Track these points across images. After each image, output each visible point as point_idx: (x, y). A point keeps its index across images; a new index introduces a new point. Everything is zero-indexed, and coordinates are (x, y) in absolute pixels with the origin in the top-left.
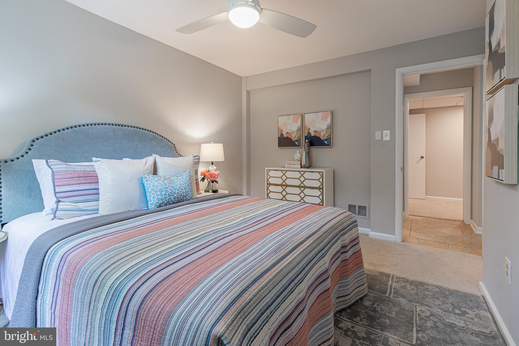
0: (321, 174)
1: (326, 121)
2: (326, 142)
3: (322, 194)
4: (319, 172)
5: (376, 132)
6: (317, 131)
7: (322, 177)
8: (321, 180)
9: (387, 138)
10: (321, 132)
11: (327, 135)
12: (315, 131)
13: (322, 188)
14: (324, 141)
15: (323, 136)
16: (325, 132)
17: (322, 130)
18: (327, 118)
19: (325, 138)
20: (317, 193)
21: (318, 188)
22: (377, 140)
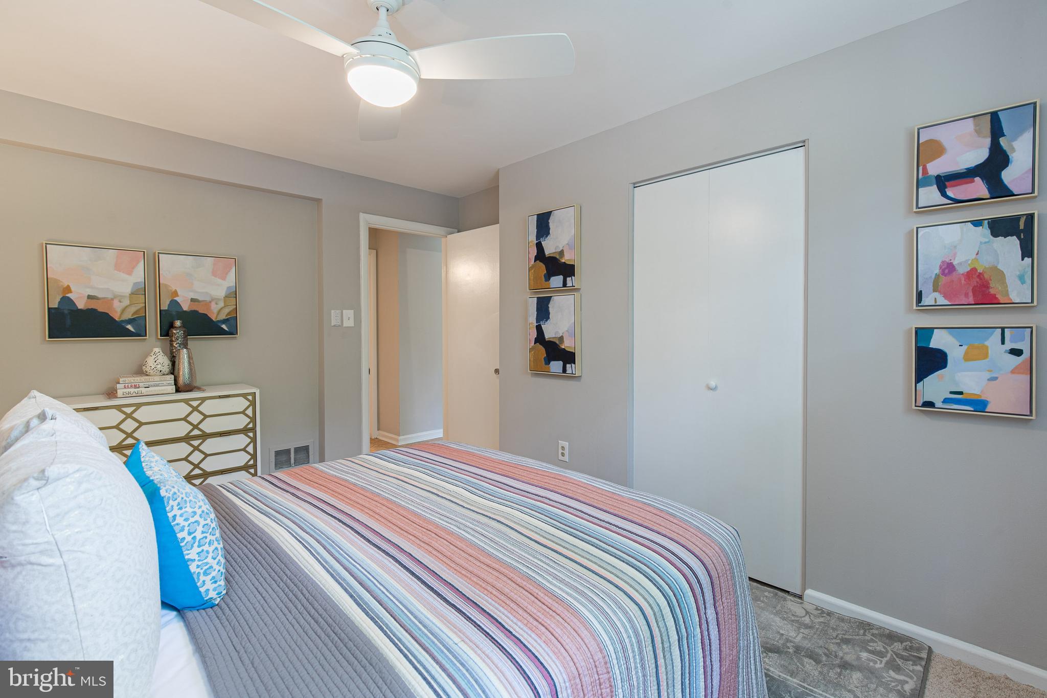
0: (250, 398)
1: (224, 278)
2: (224, 326)
3: (254, 440)
4: (244, 396)
5: (333, 311)
6: (200, 299)
7: (253, 404)
8: (249, 412)
9: (349, 323)
10: (210, 302)
11: (227, 310)
12: (193, 300)
13: (253, 429)
14: (219, 324)
15: (217, 312)
16: (221, 304)
17: (213, 300)
18: (227, 274)
19: (223, 316)
20: (241, 440)
21: (244, 431)
22: (334, 326)
